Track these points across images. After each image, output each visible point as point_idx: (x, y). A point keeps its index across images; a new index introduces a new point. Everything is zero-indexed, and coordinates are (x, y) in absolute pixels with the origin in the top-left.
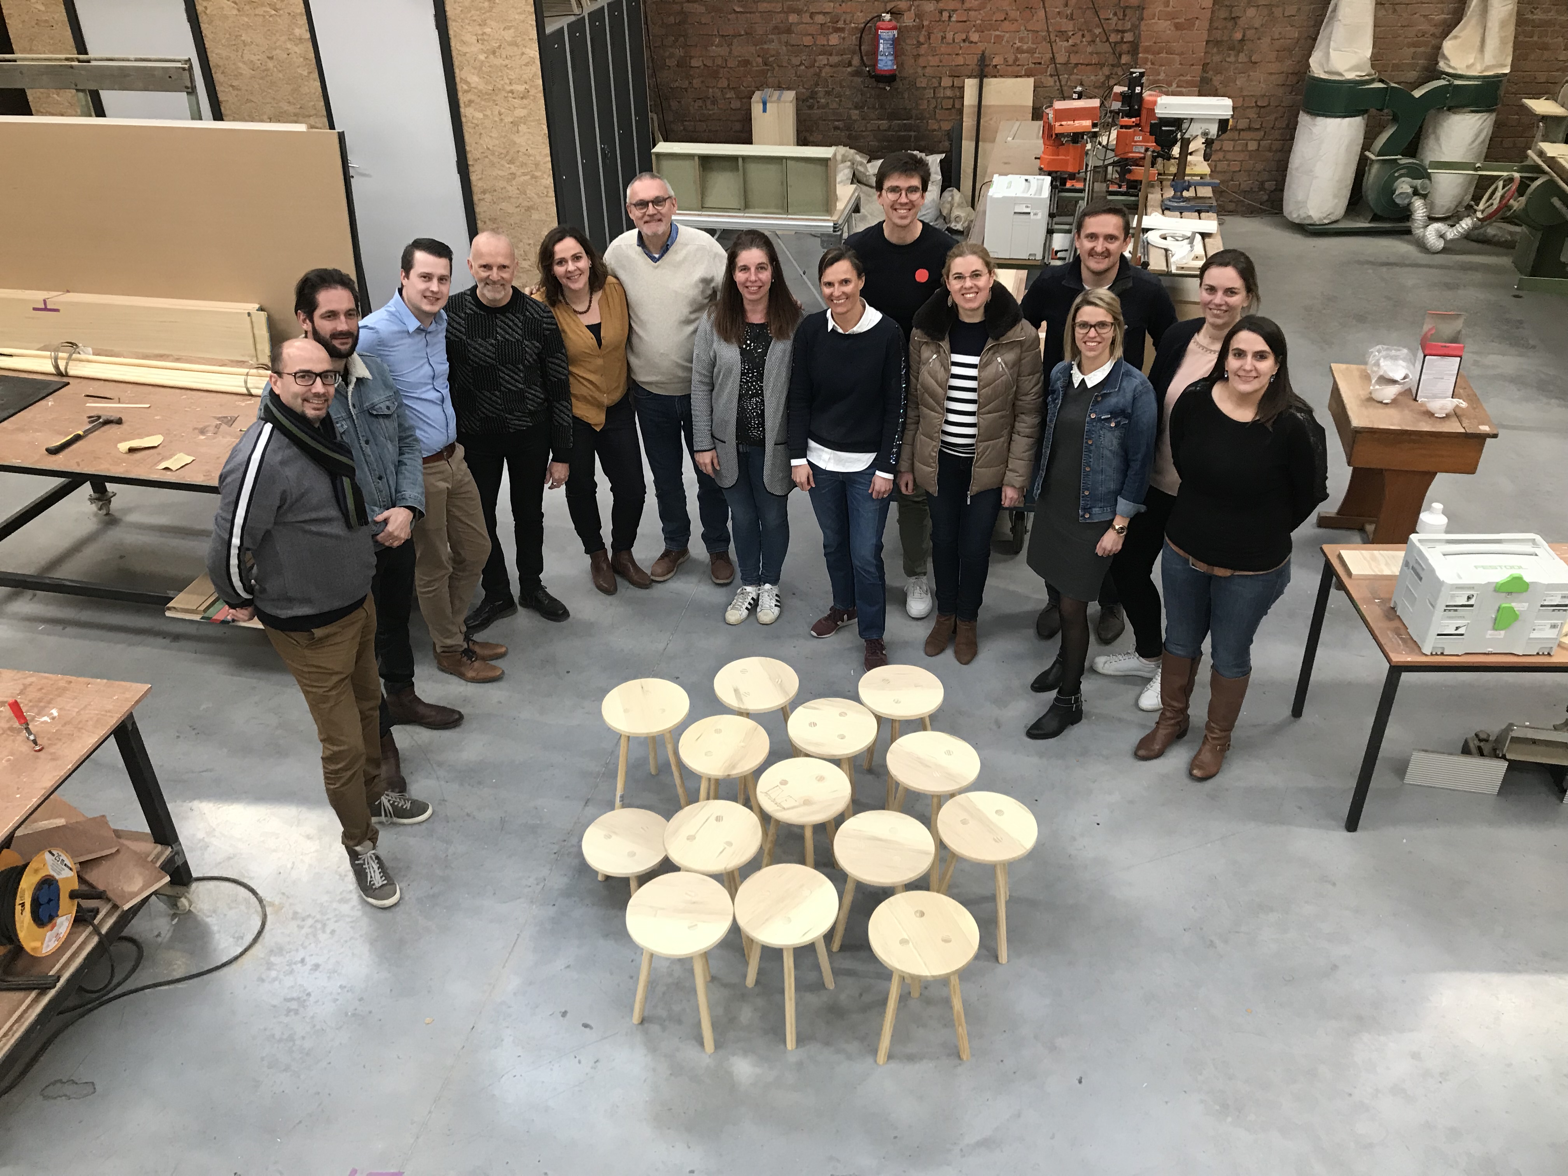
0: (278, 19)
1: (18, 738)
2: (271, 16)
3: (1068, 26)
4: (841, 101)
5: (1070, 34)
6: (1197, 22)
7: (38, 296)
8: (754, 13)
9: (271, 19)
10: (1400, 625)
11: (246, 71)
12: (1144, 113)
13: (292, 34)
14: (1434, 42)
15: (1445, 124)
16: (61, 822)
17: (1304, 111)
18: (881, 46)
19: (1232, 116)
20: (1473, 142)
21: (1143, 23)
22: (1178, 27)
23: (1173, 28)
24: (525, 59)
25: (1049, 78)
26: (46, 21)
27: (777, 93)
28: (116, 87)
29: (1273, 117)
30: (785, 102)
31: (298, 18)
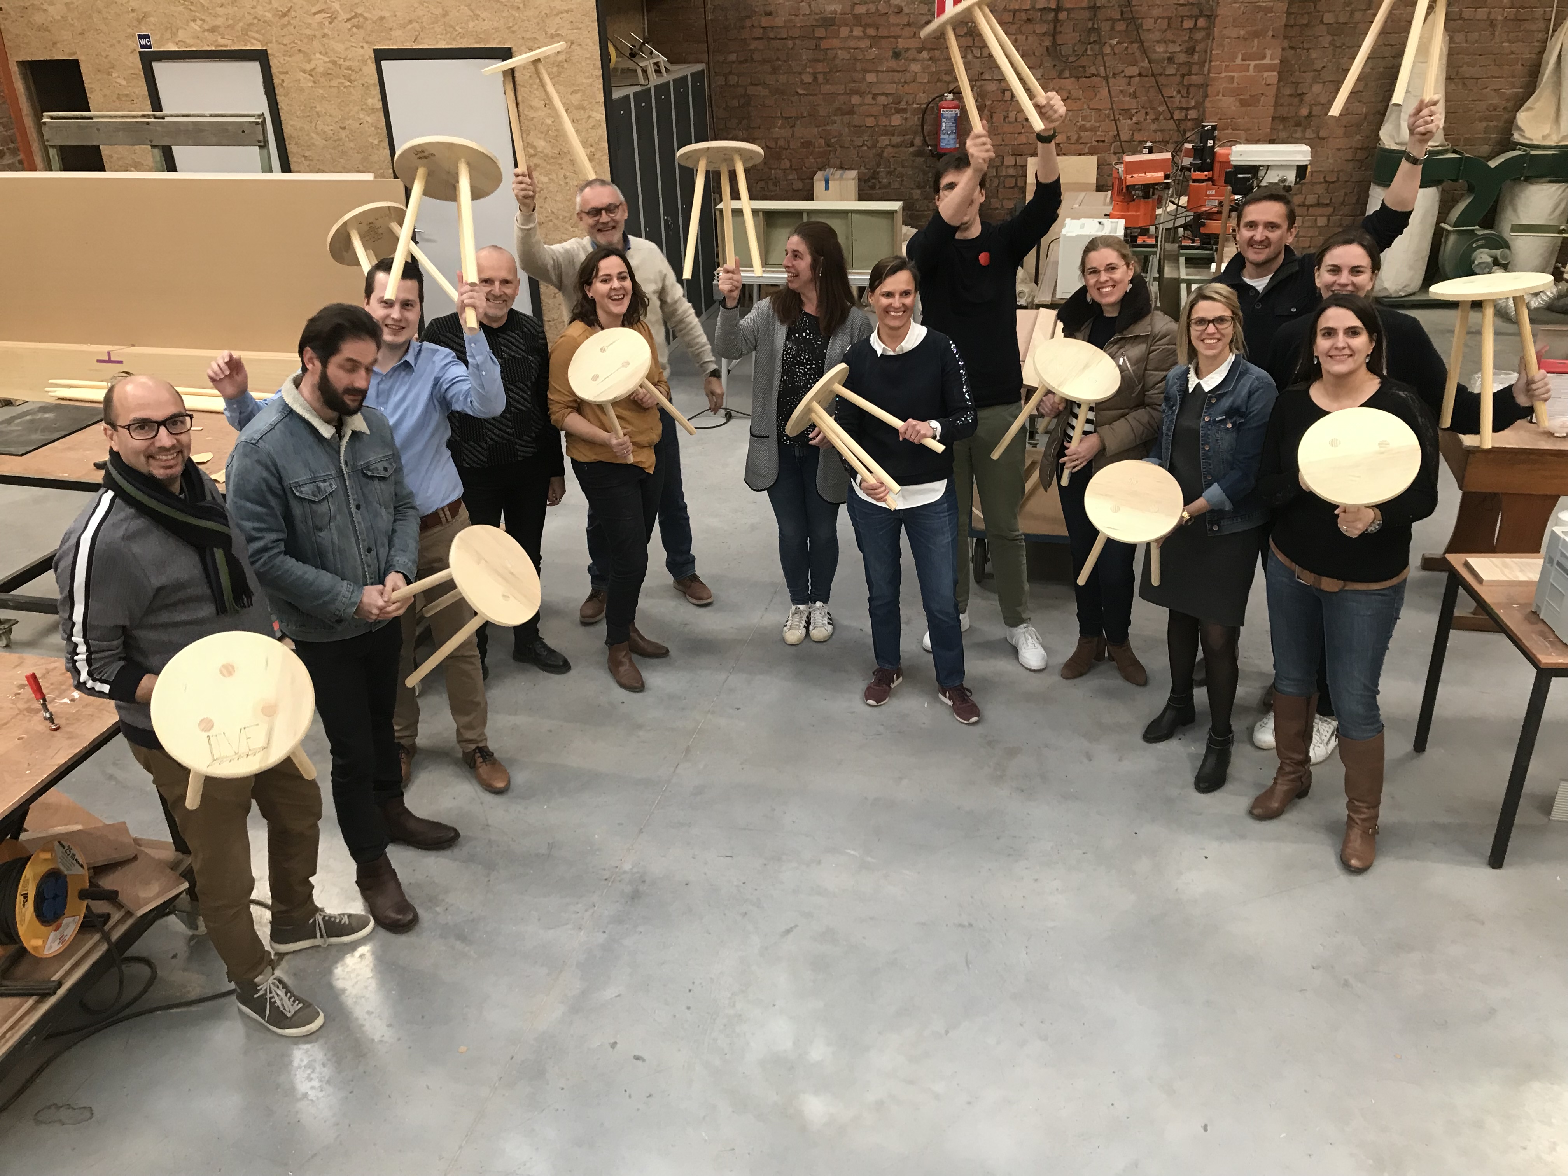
0: (352, 90)
1: (35, 718)
2: (345, 87)
3: (1131, 104)
4: (903, 181)
5: (1134, 111)
6: (1262, 98)
7: (102, 350)
8: (816, 95)
9: (345, 90)
10: (1546, 629)
11: (319, 141)
12: (1217, 166)
13: (365, 104)
14: (1506, 116)
15: (1523, 196)
16: (79, 827)
17: (1375, 183)
18: (944, 124)
19: (1311, 163)
20: (1554, 211)
21: (1208, 99)
22: (1243, 103)
23: (1238, 104)
24: (592, 122)
25: (1113, 156)
26: (127, 95)
27: (840, 172)
28: (190, 142)
29: (1342, 193)
30: (847, 179)
31: (372, 88)
